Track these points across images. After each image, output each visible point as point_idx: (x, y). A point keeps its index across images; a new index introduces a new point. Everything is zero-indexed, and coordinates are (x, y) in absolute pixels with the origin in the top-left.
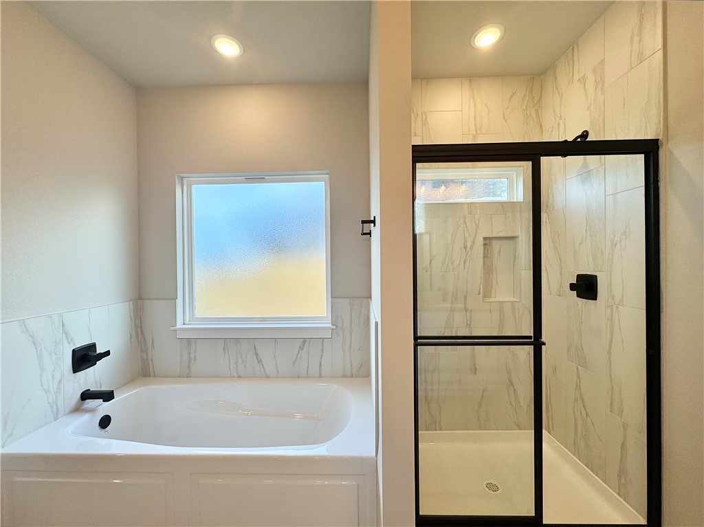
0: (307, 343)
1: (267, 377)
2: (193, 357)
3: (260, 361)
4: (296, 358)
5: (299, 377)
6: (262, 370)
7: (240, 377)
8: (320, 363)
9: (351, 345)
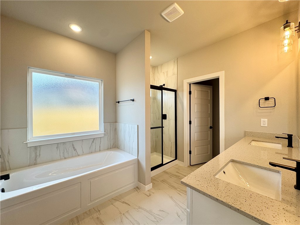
0: (95, 140)
1: (79, 155)
2: (38, 154)
3: (75, 150)
4: (91, 146)
5: (92, 153)
6: (76, 153)
7: (65, 158)
8: (100, 146)
9: (110, 138)
